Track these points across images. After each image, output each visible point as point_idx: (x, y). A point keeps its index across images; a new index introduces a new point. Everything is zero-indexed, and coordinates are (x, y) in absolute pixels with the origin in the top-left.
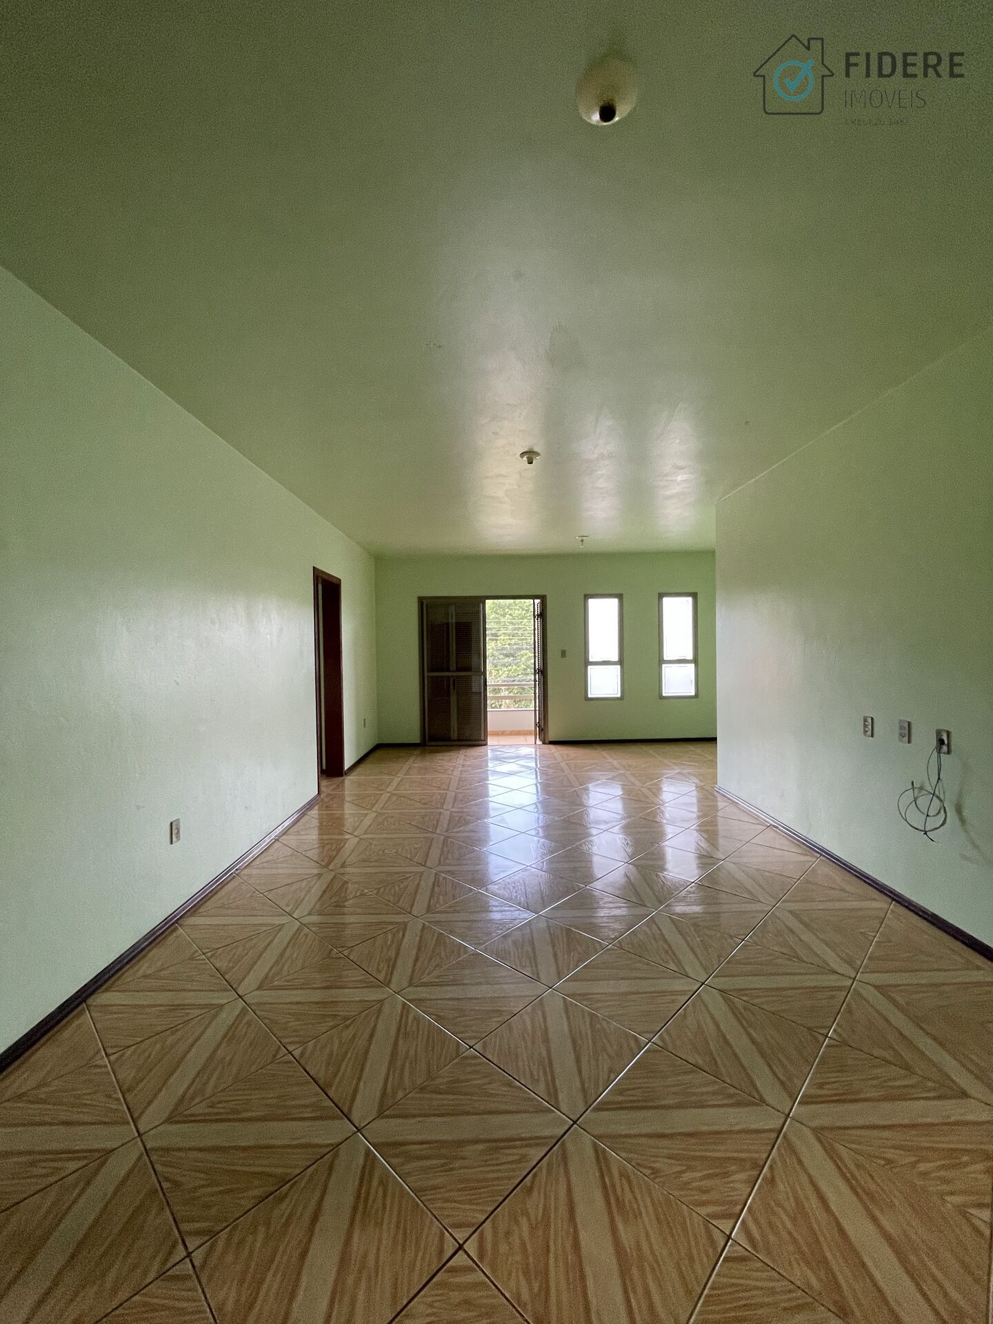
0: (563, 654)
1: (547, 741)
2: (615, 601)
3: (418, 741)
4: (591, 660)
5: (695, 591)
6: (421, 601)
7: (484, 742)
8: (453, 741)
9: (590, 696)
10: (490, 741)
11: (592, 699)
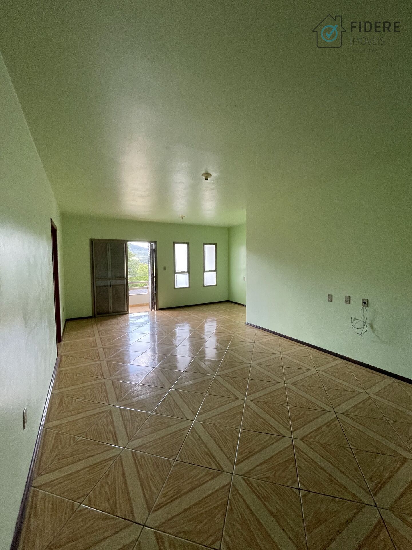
0: (165, 269)
1: (158, 309)
2: (186, 246)
3: (91, 314)
4: (176, 271)
5: (216, 243)
6: (92, 241)
7: (127, 312)
8: (111, 313)
9: (176, 287)
10: (130, 310)
11: (177, 288)
